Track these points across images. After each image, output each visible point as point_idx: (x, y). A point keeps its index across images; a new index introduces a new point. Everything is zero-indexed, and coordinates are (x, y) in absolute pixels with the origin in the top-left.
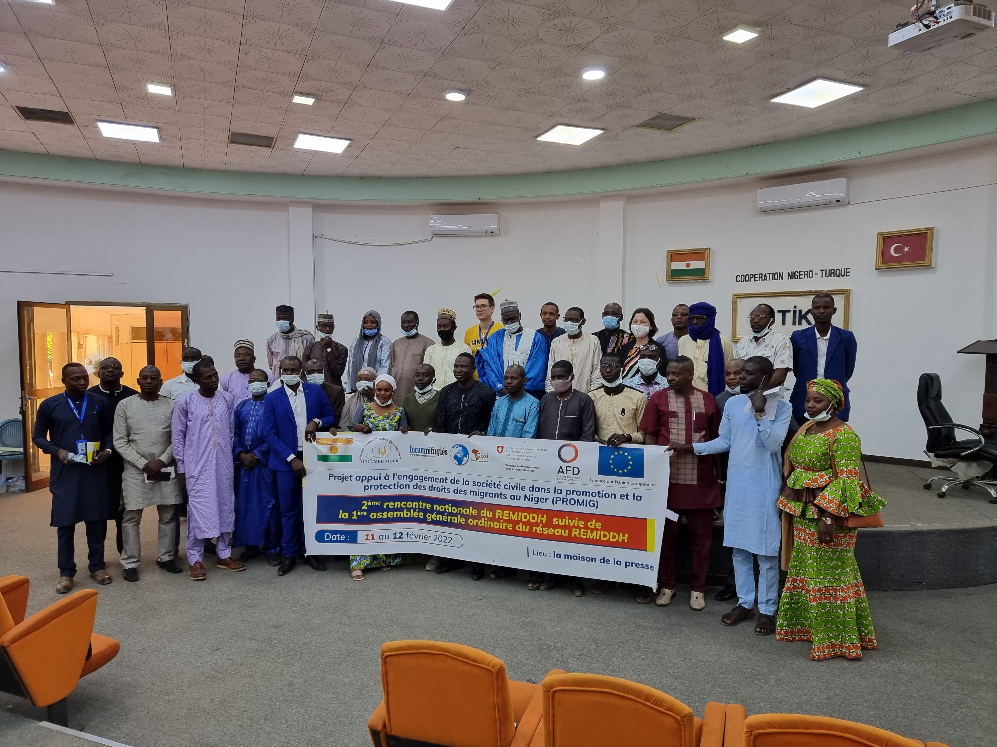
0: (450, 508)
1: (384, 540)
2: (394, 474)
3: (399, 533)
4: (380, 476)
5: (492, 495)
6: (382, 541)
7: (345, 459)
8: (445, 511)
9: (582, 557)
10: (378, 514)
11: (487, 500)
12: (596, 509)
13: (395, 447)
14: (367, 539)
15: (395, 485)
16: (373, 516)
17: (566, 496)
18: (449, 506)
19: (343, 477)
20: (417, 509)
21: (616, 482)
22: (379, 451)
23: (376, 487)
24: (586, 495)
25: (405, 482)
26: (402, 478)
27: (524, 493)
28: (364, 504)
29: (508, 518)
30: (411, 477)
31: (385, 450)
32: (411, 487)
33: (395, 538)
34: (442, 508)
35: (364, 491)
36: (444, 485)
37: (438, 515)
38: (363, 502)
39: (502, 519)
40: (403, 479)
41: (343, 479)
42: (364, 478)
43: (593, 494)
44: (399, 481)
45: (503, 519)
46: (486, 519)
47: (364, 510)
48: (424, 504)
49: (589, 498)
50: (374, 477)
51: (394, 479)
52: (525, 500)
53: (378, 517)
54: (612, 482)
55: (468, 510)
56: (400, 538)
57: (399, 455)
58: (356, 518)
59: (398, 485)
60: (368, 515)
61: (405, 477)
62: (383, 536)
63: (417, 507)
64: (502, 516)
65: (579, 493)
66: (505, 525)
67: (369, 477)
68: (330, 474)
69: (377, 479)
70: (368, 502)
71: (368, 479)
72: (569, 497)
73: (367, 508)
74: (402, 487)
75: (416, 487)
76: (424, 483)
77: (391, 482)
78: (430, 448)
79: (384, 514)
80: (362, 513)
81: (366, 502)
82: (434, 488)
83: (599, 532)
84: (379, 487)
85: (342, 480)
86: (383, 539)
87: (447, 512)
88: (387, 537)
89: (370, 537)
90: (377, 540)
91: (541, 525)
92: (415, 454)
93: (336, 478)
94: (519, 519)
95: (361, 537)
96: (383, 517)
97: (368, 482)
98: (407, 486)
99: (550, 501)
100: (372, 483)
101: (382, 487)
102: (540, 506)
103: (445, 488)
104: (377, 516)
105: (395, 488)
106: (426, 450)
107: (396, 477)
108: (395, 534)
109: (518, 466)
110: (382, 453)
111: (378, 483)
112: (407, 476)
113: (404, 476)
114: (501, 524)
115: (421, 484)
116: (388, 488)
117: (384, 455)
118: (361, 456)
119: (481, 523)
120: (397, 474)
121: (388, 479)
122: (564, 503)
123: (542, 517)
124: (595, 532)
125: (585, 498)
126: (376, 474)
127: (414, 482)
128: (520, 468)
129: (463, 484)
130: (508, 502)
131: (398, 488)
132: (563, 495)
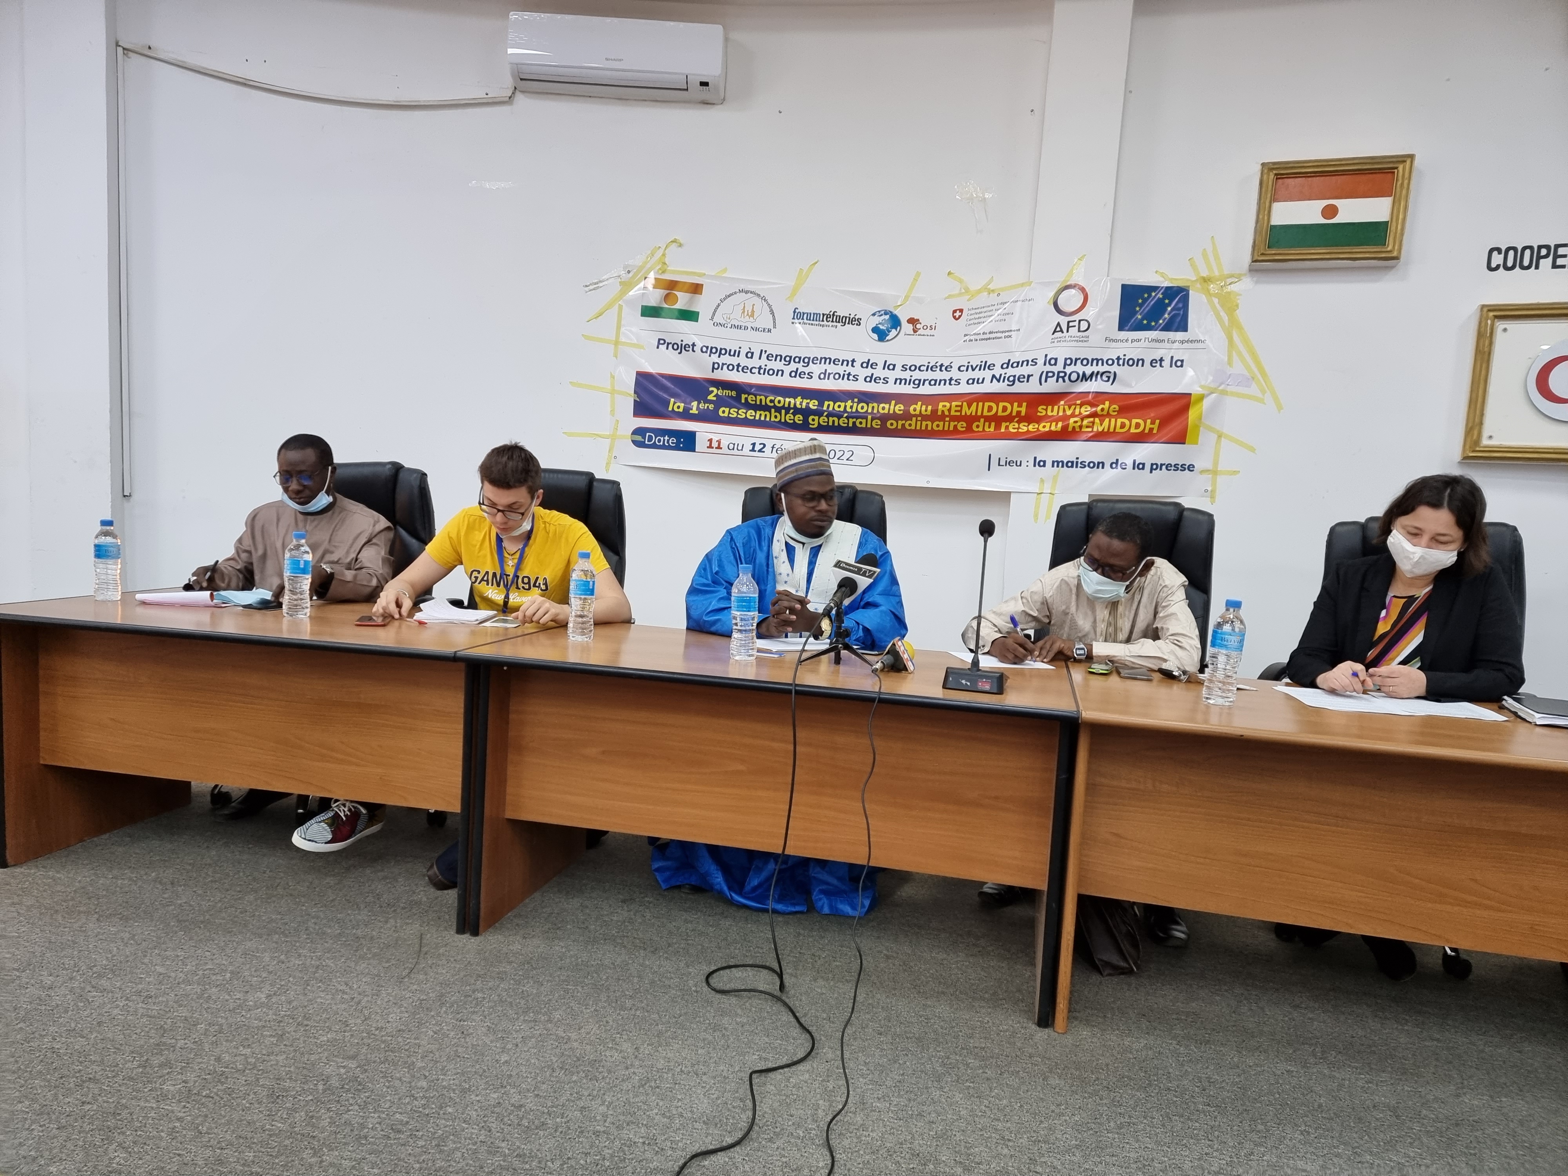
0: (855, 405)
1: (735, 452)
2: (762, 351)
3: (760, 444)
4: (739, 352)
5: (935, 382)
6: (732, 452)
7: (688, 315)
8: (845, 411)
9: (1081, 463)
10: (732, 411)
11: (925, 390)
12: (1112, 384)
13: (770, 307)
14: (710, 447)
15: (760, 368)
16: (724, 412)
17: (1064, 368)
18: (853, 402)
19: (682, 345)
20: (792, 408)
21: (1147, 340)
22: (744, 312)
23: (731, 368)
24: (1097, 365)
25: (777, 365)
26: (774, 359)
27: (991, 373)
28: (712, 391)
29: (959, 414)
30: (788, 359)
31: (753, 311)
32: (787, 373)
33: (753, 450)
34: (839, 407)
35: (713, 371)
36: (849, 369)
37: (830, 418)
38: (711, 389)
39: (947, 416)
40: (776, 360)
41: (681, 348)
42: (714, 350)
43: (1110, 362)
44: (768, 362)
45: (949, 416)
46: (919, 418)
47: (710, 402)
48: (805, 401)
49: (1101, 368)
50: (730, 350)
51: (760, 358)
52: (991, 382)
53: (730, 415)
54: (1139, 340)
55: (887, 406)
56: (760, 451)
57: (774, 322)
58: (697, 412)
59: (765, 369)
60: (716, 409)
61: (779, 358)
62: (734, 444)
63: (792, 406)
64: (949, 410)
65: (1085, 362)
66: (952, 424)
67: (721, 349)
68: (659, 340)
69: (734, 355)
70: (718, 389)
71: (720, 353)
72: (1068, 370)
73: (715, 399)
74: (771, 372)
75: (795, 374)
76: (812, 367)
77: (755, 362)
78: (831, 313)
79: (740, 412)
80: (706, 405)
81: (715, 389)
82: (829, 374)
83: (1113, 420)
84: (736, 367)
85: (679, 350)
86: (733, 449)
87: (848, 412)
88: (740, 448)
89: (715, 444)
90: (725, 450)
91: (1016, 419)
92: (802, 321)
93: (670, 346)
94: (979, 413)
95: (701, 443)
96: (739, 416)
97: (719, 357)
98: (780, 373)
99: (1035, 380)
100: (726, 359)
101: (740, 369)
102: (1019, 388)
103: (849, 374)
104: (729, 413)
105: (759, 373)
106: (824, 315)
107: (764, 356)
108: (754, 444)
109: (984, 333)
110: (748, 315)
111: (734, 361)
112: (781, 356)
113: (777, 356)
114: (947, 423)
115: (804, 369)
116: (749, 371)
117: (751, 318)
118: (714, 314)
119: (910, 425)
120: (766, 351)
121: (752, 357)
122: (1061, 380)
123: (1020, 406)
124: (1107, 420)
125: (1095, 369)
126: (734, 347)
127: (793, 366)
128: (988, 336)
129: (884, 369)
130: (964, 389)
131: (764, 374)
132: (1060, 367)
